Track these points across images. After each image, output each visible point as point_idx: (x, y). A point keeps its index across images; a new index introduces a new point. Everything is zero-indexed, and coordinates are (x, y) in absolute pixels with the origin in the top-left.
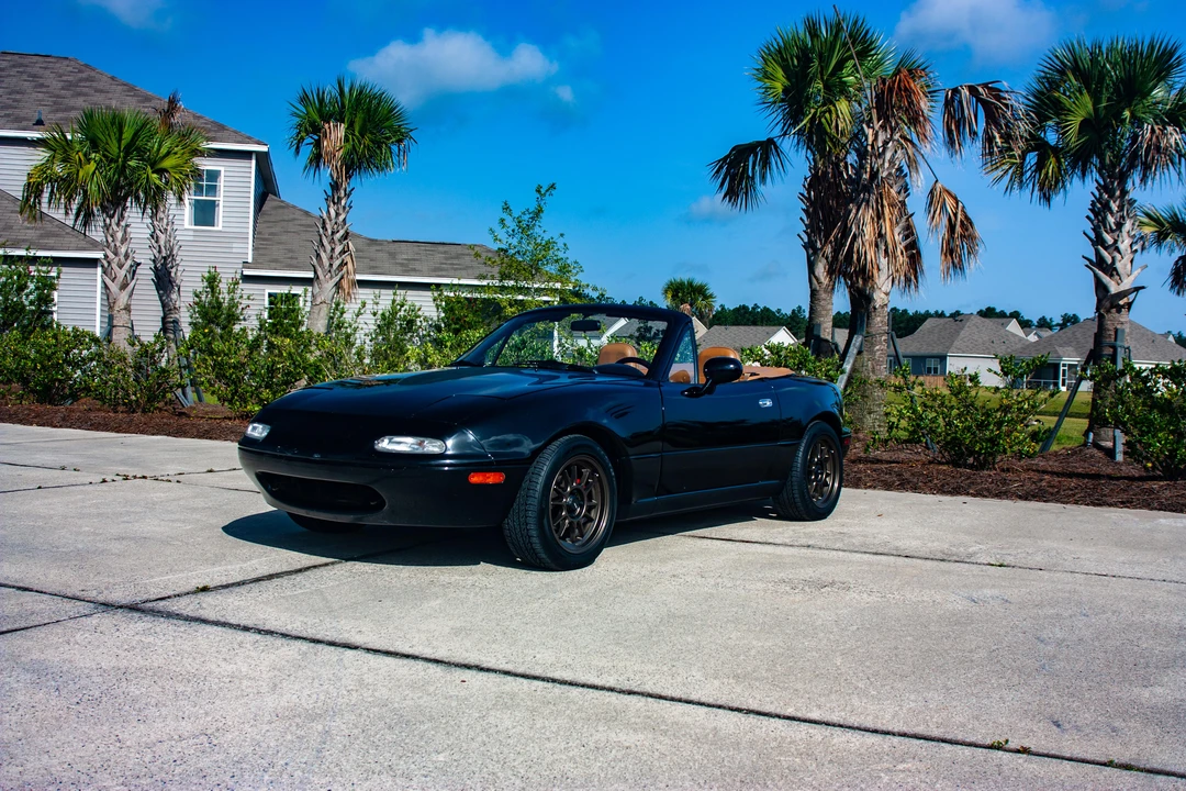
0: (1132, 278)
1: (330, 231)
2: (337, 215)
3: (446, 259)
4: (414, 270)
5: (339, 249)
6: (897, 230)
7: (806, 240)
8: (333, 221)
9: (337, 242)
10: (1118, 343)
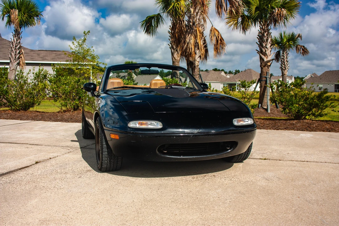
0: (271, 56)
1: (14, 46)
2: (17, 40)
3: (56, 55)
4: (46, 59)
5: (18, 52)
6: (201, 41)
7: (171, 46)
8: (16, 42)
9: (17, 49)
10: (267, 76)
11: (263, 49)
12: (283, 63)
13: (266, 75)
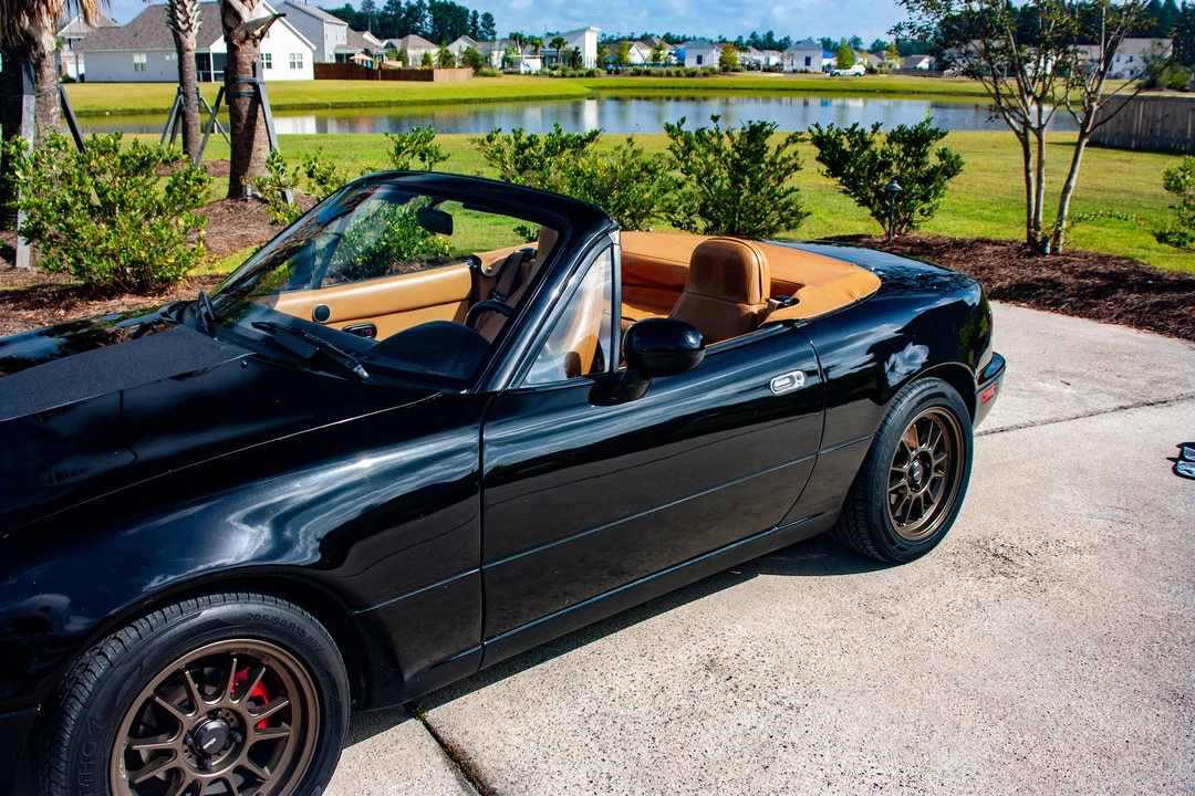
10: (258, 79)
12: (179, 6)
13: (254, 75)
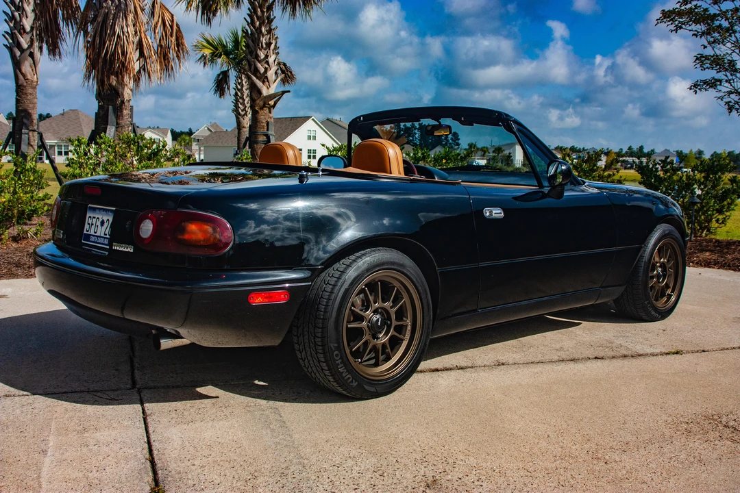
10: (269, 132)
11: (259, 65)
12: (241, 100)
